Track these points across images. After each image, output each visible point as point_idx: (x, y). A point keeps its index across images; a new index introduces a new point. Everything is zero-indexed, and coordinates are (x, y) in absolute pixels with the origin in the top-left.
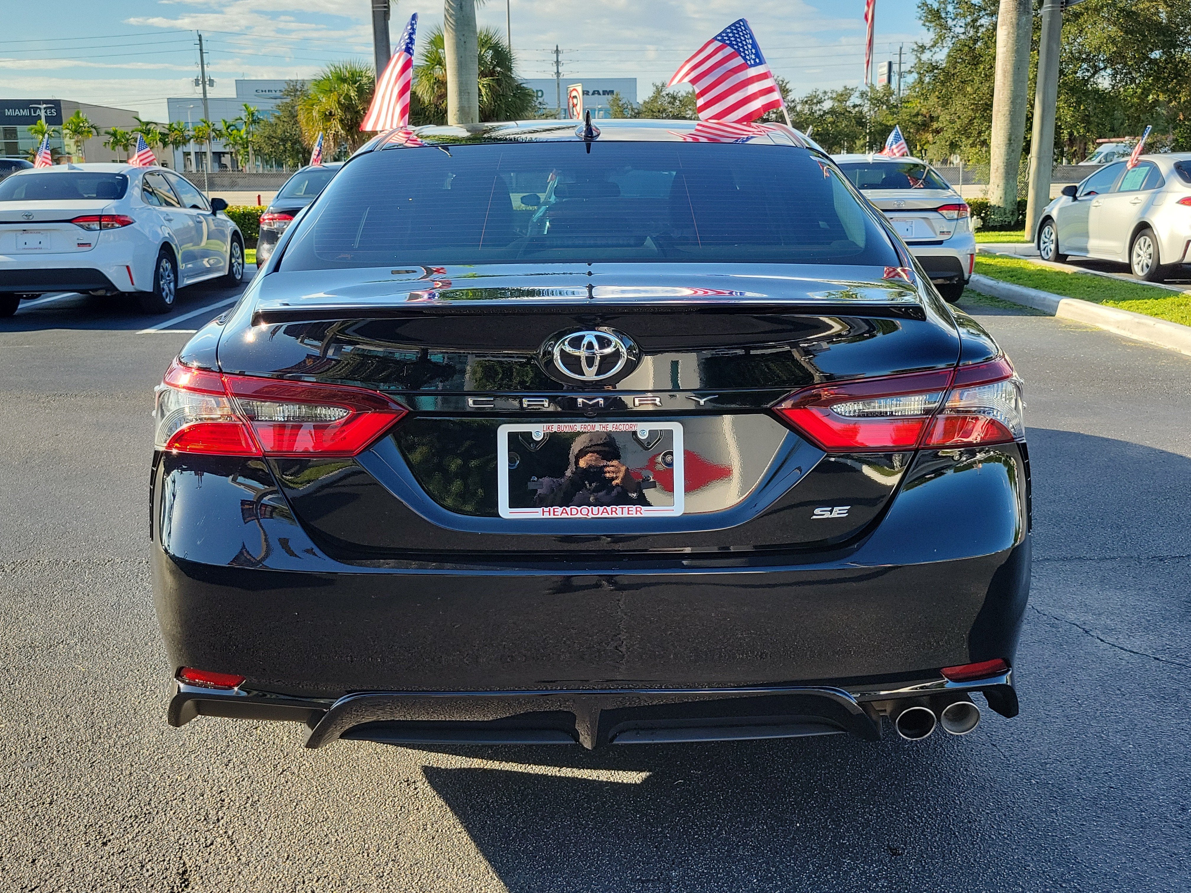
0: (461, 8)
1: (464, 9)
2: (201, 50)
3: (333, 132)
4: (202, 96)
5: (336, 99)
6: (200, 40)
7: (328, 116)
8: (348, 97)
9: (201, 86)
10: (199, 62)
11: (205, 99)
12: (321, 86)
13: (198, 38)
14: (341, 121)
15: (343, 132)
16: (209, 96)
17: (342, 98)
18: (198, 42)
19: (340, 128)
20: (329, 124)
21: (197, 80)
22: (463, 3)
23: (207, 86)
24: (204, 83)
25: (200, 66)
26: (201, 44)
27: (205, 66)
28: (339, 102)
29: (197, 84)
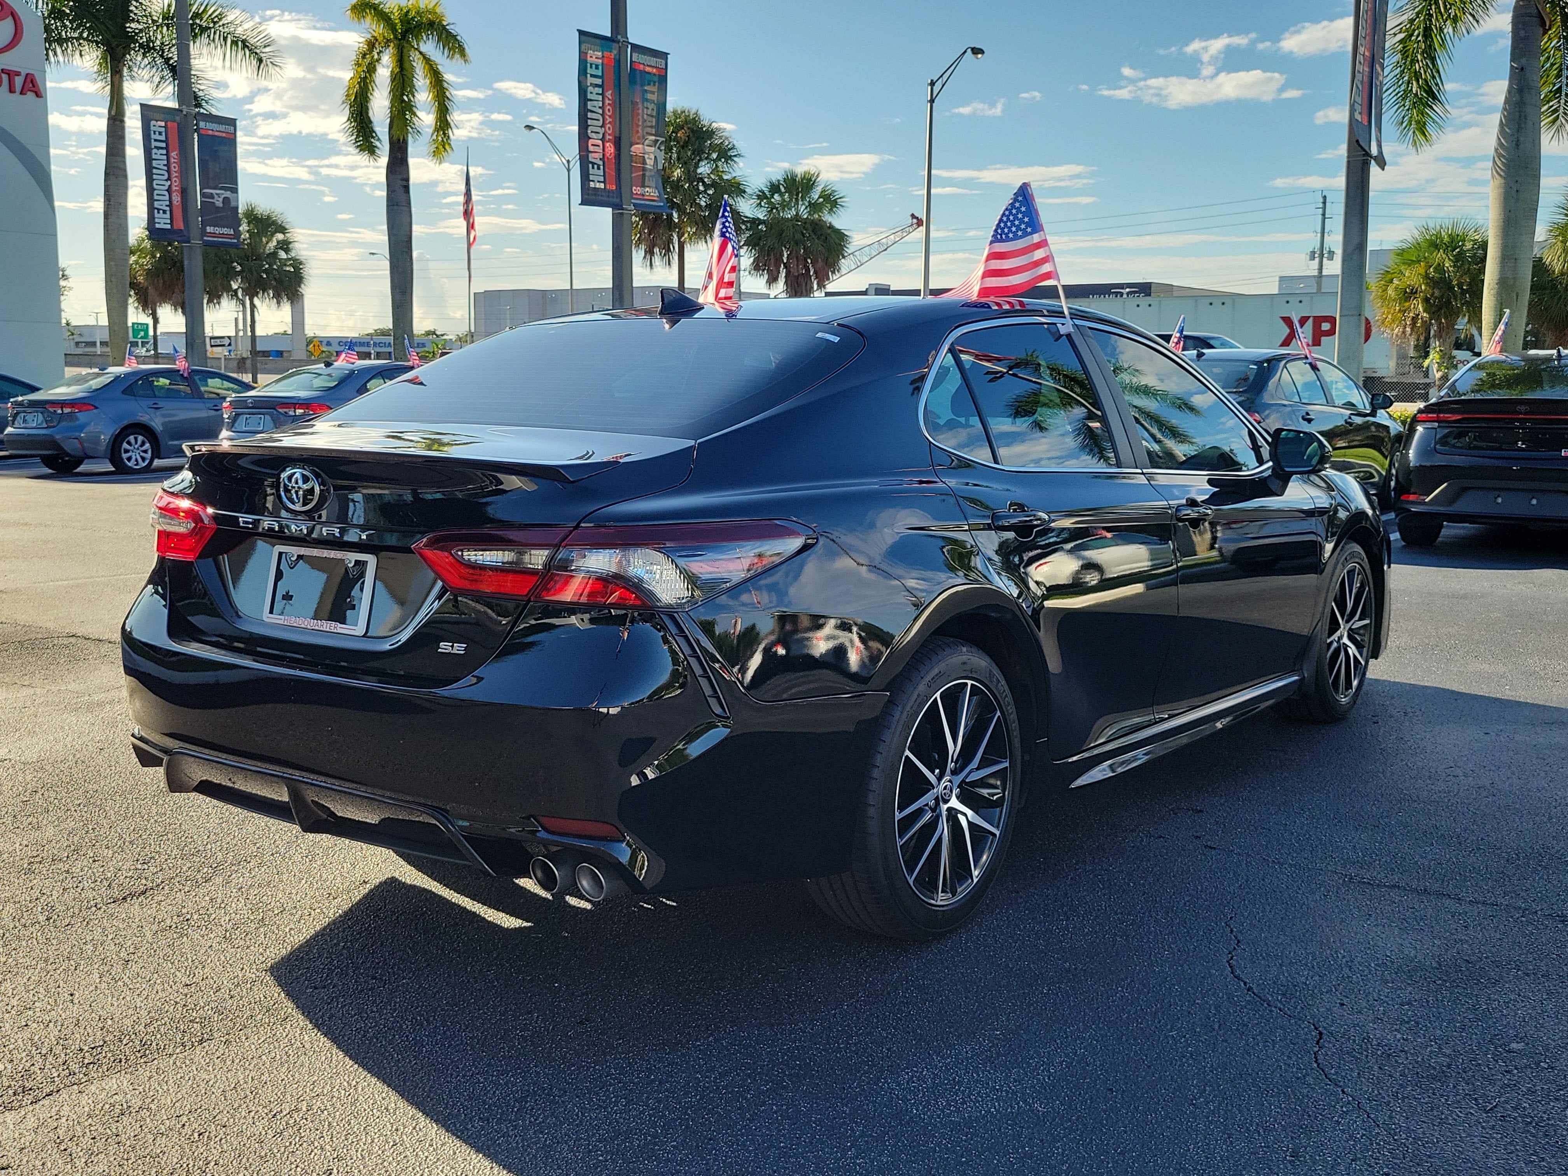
0: (1517, 145)
1: (1522, 146)
2: (1324, 215)
3: (1411, 315)
4: (1316, 273)
5: (1422, 271)
6: (1324, 203)
7: (1408, 294)
8: (1440, 268)
9: (1317, 260)
10: (1319, 230)
11: (1320, 275)
12: (1406, 255)
13: (1321, 200)
14: (1426, 300)
15: (1425, 315)
16: (1325, 273)
17: (1431, 270)
18: (1321, 205)
19: (1421, 310)
20: (1407, 304)
21: (1313, 253)
22: (1522, 139)
23: (1325, 260)
24: (1322, 256)
25: (1319, 235)
26: (1324, 208)
27: (1326, 235)
28: (1427, 276)
29: (1312, 258)
